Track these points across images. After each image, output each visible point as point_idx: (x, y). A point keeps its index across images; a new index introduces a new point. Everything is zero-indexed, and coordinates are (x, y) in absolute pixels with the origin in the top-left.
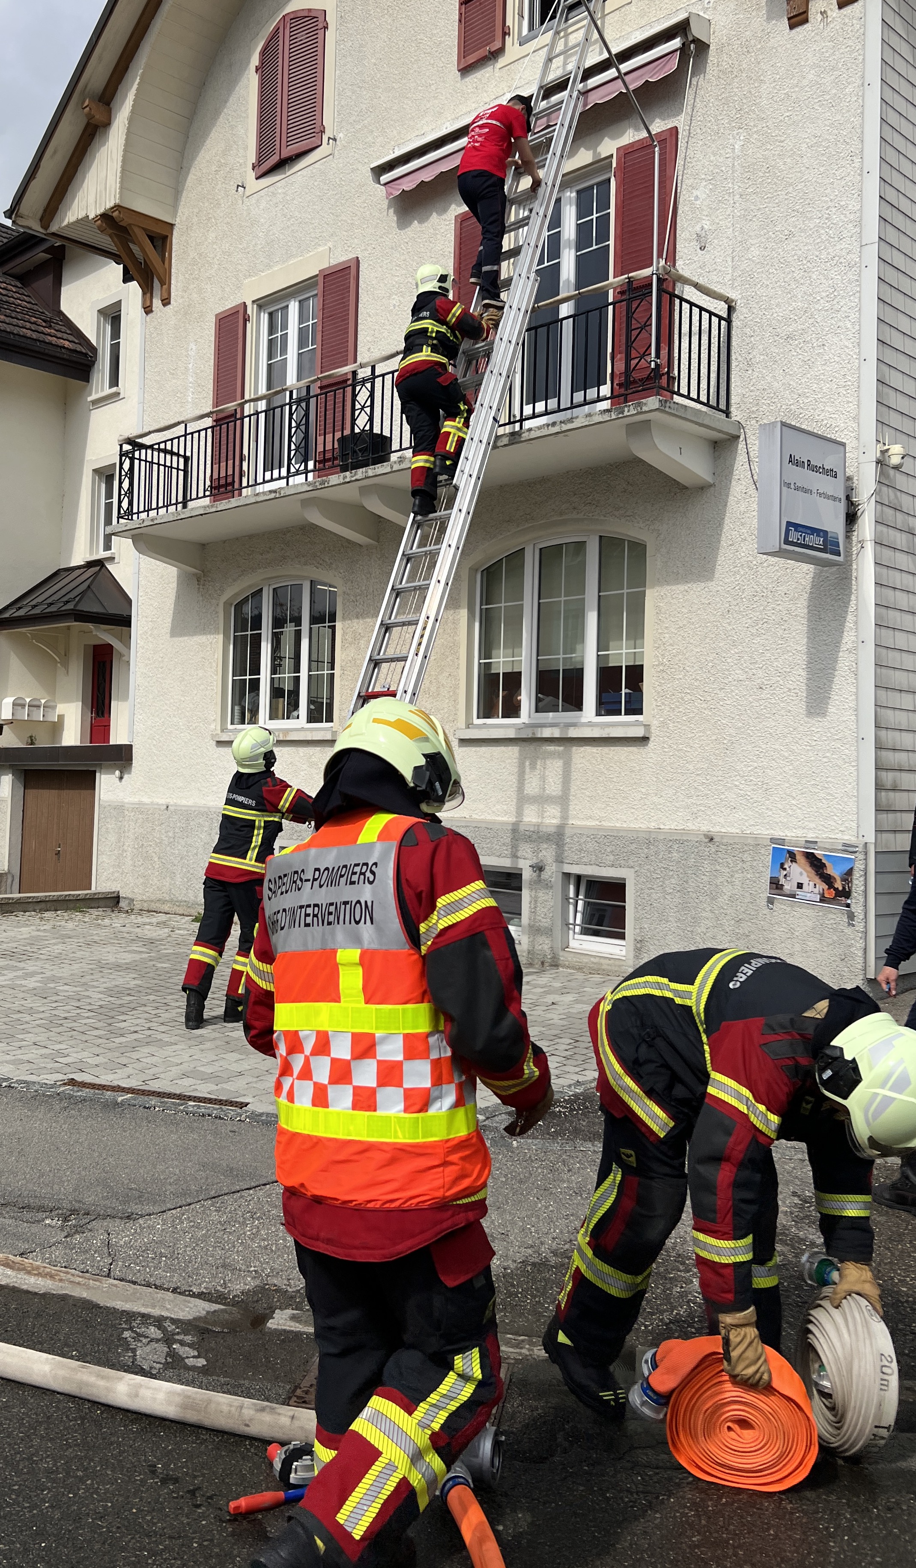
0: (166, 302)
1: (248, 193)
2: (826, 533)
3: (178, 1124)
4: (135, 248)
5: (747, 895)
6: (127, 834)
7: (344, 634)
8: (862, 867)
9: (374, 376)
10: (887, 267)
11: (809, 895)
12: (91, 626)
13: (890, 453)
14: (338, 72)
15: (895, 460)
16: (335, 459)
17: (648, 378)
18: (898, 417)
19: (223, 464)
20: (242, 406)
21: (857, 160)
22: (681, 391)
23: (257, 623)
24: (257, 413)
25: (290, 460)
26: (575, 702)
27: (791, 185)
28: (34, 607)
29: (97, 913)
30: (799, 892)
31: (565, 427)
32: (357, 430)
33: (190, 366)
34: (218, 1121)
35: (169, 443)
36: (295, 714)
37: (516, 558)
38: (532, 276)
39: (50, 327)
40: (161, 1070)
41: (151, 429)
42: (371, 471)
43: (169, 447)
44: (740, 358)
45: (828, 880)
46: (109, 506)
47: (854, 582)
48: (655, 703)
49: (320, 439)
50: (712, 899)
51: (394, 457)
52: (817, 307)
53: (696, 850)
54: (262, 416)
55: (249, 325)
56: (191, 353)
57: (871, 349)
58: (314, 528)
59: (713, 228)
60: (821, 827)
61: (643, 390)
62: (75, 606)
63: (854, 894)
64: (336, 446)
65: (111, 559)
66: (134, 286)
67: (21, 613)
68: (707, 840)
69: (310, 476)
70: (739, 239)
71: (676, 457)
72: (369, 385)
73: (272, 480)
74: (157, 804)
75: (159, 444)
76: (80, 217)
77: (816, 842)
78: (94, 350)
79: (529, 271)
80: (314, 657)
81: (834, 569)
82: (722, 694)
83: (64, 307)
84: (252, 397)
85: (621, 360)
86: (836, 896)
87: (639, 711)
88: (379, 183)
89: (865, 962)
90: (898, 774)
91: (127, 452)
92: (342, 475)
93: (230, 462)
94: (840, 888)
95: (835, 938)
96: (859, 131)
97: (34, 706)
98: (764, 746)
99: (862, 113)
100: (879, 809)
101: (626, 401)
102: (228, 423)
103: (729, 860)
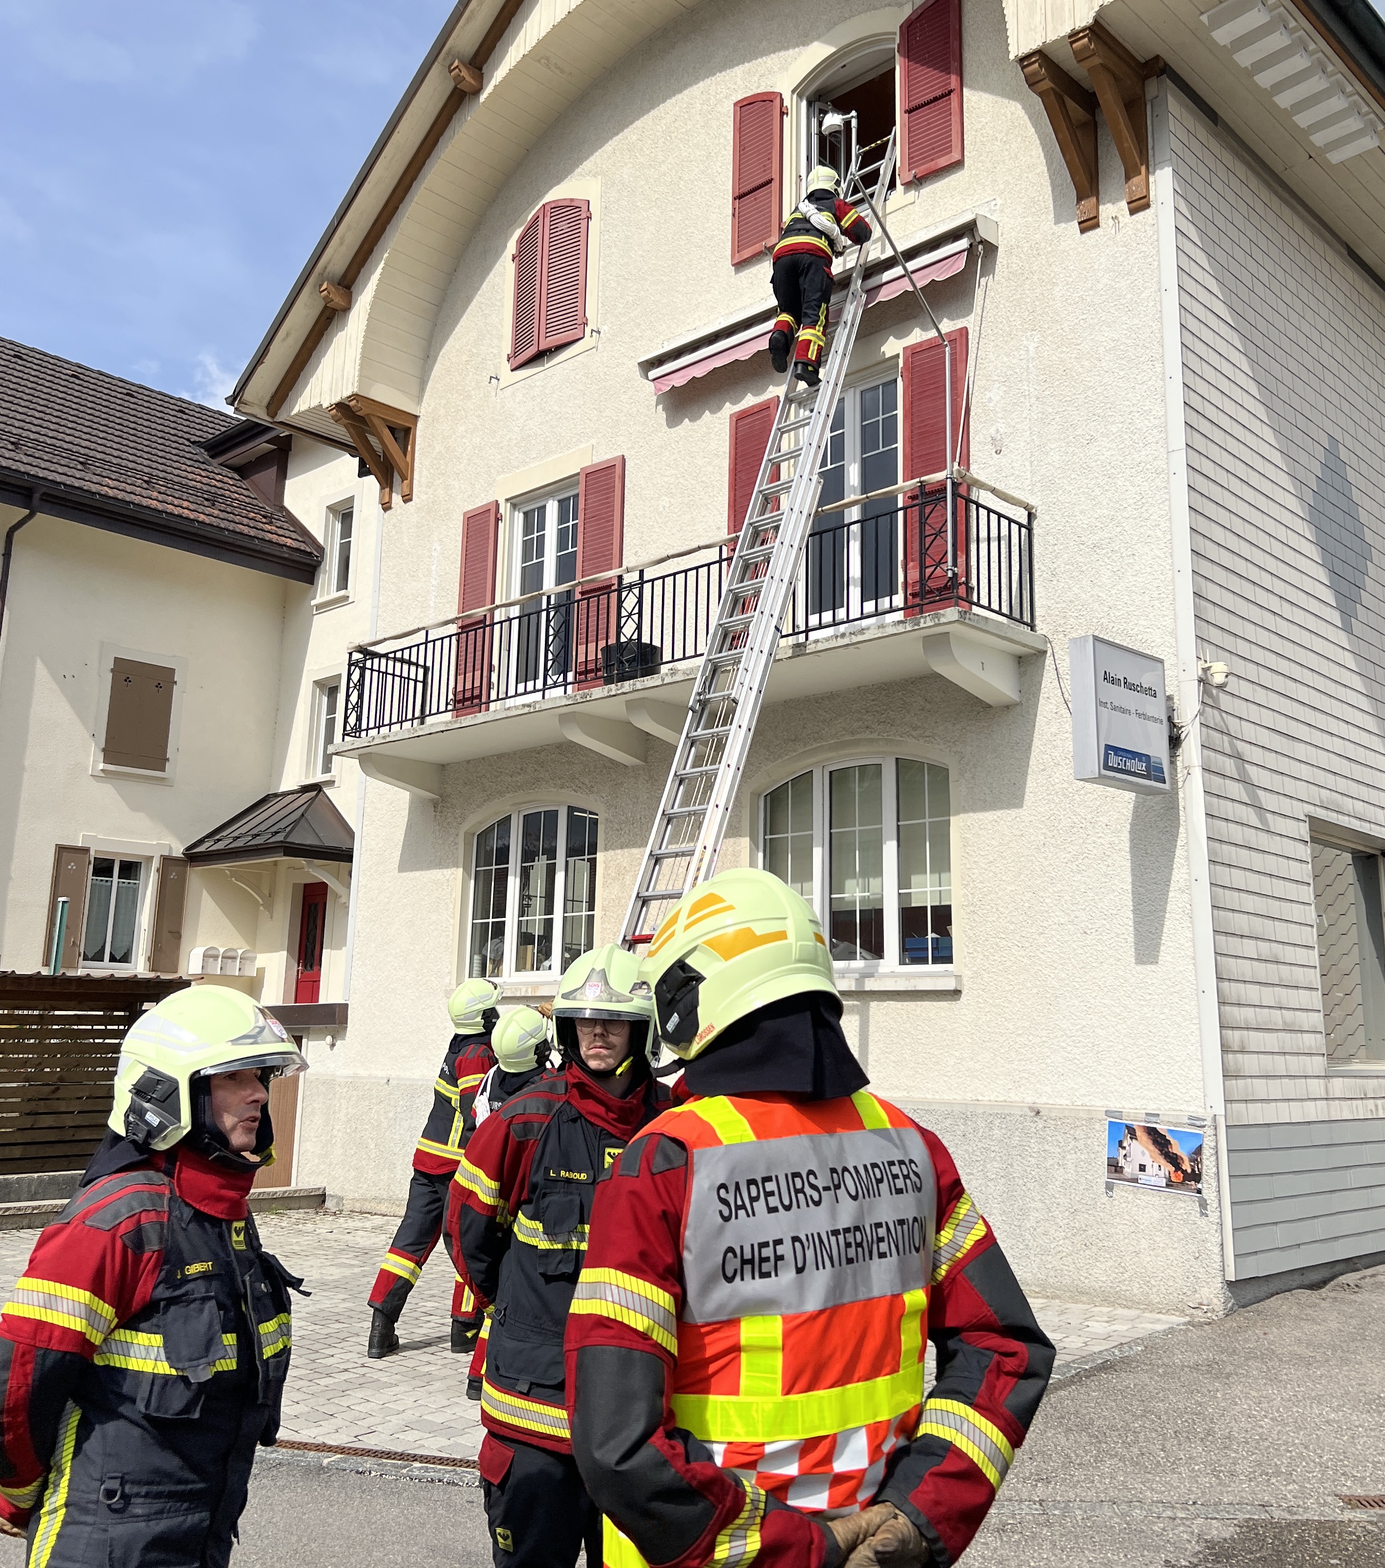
0: (407, 498)
1: (502, 385)
2: (1148, 757)
3: (400, 1494)
4: (372, 440)
5: (1083, 1180)
6: (337, 1115)
7: (607, 868)
8: (1213, 1144)
9: (642, 582)
10: (1197, 475)
11: (1153, 1179)
12: (302, 861)
13: (1212, 670)
14: (602, 263)
15: (1218, 679)
16: (598, 670)
17: (946, 587)
18: (1219, 632)
19: (469, 675)
20: (492, 611)
21: (1158, 365)
22: (982, 602)
23: (503, 855)
24: (510, 620)
25: (546, 670)
26: (876, 949)
27: (1090, 388)
28: (236, 838)
29: (297, 1216)
30: (1141, 1175)
31: (855, 639)
32: (623, 639)
33: (434, 567)
34: (451, 1488)
35: (407, 652)
36: (546, 964)
37: (804, 781)
38: (815, 477)
39: (270, 523)
40: (378, 1420)
41: (387, 636)
42: (640, 683)
43: (406, 657)
44: (1043, 568)
45: (1174, 1160)
46: (331, 723)
47: (1181, 813)
48: (966, 950)
49: (582, 648)
50: (1042, 1186)
51: (664, 669)
52: (1124, 514)
53: (1021, 1126)
54: (515, 623)
55: (501, 525)
56: (435, 554)
57: (1185, 561)
58: (572, 745)
59: (1010, 430)
60: (1163, 1097)
61: (941, 600)
62: (286, 837)
63: (1204, 1177)
64: (600, 656)
65: (331, 783)
66: (371, 481)
67: (220, 846)
68: (1033, 1114)
69: (569, 687)
70: (1037, 443)
71: (979, 673)
72: (636, 591)
73: (526, 693)
74: (375, 1077)
75: (395, 652)
76: (312, 406)
77: (1158, 1115)
78: (321, 550)
79: (811, 473)
80: (570, 897)
81: (1159, 797)
82: (1042, 940)
83: (288, 503)
84: (504, 602)
85: (913, 568)
86: (1184, 1180)
87: (949, 960)
88: (647, 378)
89: (1223, 1261)
90: (1245, 1032)
91: (358, 661)
92: (607, 687)
93: (478, 674)
94: (1189, 1171)
95: (1187, 1231)
96: (1158, 335)
97: (229, 957)
98: (1092, 1001)
99: (1161, 318)
100: (1227, 1076)
101: (922, 612)
102: (476, 630)
103: (1059, 1138)
